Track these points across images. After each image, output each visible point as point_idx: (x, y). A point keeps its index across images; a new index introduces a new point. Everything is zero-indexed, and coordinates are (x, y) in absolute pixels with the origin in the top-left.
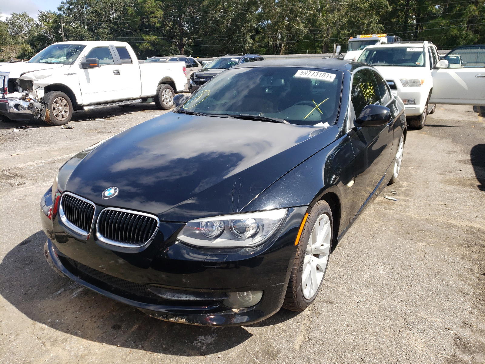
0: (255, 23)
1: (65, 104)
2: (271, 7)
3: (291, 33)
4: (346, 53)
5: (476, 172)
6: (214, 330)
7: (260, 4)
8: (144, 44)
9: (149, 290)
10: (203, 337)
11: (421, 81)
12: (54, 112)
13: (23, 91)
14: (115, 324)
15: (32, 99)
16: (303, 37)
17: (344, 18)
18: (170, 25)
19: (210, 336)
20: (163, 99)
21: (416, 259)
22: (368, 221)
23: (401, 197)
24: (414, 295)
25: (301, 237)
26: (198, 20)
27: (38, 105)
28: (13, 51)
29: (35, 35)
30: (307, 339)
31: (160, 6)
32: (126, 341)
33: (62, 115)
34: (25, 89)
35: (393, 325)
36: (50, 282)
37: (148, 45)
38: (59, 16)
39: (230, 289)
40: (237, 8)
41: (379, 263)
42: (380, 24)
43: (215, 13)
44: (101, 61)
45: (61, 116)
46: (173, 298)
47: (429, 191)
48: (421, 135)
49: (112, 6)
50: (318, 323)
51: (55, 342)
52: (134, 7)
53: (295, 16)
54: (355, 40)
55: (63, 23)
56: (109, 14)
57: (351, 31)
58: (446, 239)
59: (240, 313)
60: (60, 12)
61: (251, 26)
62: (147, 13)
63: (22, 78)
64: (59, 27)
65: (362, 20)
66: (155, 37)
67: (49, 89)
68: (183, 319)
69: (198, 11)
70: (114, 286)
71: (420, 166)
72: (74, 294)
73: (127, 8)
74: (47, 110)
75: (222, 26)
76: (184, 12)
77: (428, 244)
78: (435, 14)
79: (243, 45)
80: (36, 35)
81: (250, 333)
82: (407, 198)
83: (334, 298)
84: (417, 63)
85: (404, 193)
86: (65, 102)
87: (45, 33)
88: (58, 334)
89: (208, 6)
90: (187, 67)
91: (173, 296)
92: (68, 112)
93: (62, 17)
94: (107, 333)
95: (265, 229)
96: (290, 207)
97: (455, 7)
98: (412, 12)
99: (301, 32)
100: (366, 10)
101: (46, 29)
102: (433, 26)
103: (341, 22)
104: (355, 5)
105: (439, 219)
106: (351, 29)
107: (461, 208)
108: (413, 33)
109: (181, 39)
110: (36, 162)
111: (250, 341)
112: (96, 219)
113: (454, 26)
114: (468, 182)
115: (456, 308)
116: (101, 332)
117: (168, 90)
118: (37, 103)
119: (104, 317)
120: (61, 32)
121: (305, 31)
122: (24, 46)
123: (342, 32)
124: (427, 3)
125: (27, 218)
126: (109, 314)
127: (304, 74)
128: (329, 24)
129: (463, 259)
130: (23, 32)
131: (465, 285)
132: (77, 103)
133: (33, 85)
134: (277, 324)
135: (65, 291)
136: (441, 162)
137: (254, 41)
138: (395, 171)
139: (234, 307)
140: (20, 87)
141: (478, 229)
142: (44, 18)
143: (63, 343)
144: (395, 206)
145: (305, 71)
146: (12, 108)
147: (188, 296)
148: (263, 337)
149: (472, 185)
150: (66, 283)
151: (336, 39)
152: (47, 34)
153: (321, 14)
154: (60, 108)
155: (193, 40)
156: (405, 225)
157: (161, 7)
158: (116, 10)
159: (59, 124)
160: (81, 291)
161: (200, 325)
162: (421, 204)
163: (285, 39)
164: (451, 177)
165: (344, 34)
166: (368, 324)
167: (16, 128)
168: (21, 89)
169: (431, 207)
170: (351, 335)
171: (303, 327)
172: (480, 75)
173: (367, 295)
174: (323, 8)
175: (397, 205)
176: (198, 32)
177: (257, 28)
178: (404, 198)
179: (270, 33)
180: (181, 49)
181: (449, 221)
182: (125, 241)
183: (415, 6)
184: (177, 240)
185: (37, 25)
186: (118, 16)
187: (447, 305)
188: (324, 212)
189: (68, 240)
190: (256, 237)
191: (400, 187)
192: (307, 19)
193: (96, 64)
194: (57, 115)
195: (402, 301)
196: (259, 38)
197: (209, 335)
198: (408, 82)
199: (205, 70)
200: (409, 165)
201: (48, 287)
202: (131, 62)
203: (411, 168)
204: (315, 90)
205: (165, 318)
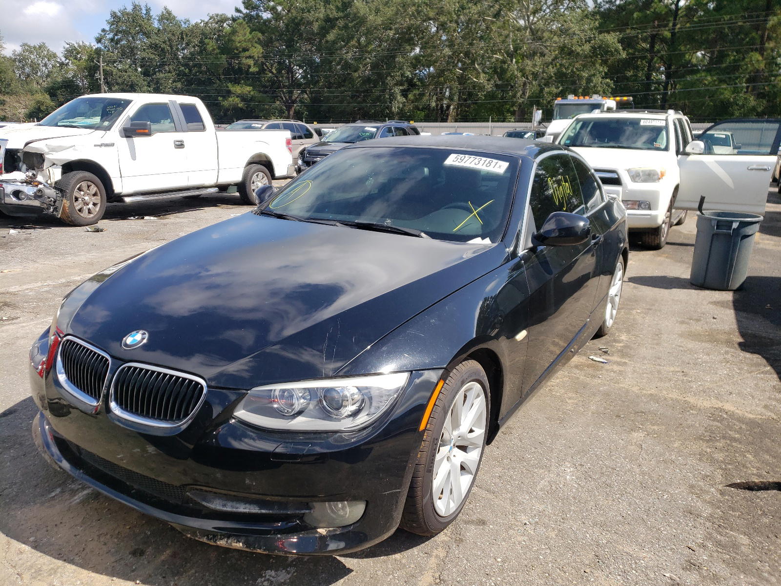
0: (410, 71)
1: (93, 192)
2: (435, 47)
3: (465, 89)
4: (551, 122)
5: (739, 321)
6: (292, 561)
7: (418, 41)
8: (230, 99)
9: (189, 494)
10: (273, 571)
11: (660, 174)
12: (75, 204)
13: (27, 170)
14: (137, 547)
15: (41, 183)
16: (485, 96)
17: (550, 67)
18: (274, 71)
19: (284, 571)
20: (253, 188)
21: (625, 458)
22: (558, 394)
23: (615, 358)
24: (616, 515)
25: (430, 417)
26: (318, 63)
27: (51, 193)
28: (21, 104)
29: (57, 79)
30: (438, 581)
31: (259, 39)
32: (150, 576)
33: (89, 210)
34: (31, 167)
35: (576, 562)
36: (40, 477)
37: (237, 100)
38: (98, 52)
39: (316, 496)
40: (380, 46)
41: (566, 463)
42: (606, 78)
43: (346, 53)
44: (154, 127)
45: (87, 211)
46: (225, 509)
47: (661, 349)
48: (659, 258)
49: (182, 38)
50: (457, 556)
51: (38, 573)
52: (217, 40)
53: (473, 63)
54: (565, 102)
55: (104, 62)
56: (178, 49)
57: (560, 89)
58: (678, 427)
59: (329, 535)
60: (99, 45)
61: (402, 75)
62: (237, 50)
63: (27, 149)
64: (97, 68)
65: (578, 71)
66: (249, 88)
67: (69, 167)
68: (239, 542)
69: (319, 50)
70: (135, 487)
71: (651, 309)
72: (76, 498)
73: (206, 41)
74: (65, 201)
75: (356, 75)
76: (296, 51)
77: (648, 435)
78: (696, 65)
79: (388, 106)
80: (59, 79)
81: (348, 568)
82: (624, 360)
83: (488, 516)
84: (656, 144)
85: (620, 351)
86: (94, 189)
87: (73, 77)
88: (45, 561)
89: (334, 42)
90: (294, 138)
91: (224, 506)
92: (99, 206)
93: (102, 53)
94: (122, 562)
95: (374, 404)
96: (415, 370)
97: (728, 55)
98: (659, 61)
99: (481, 88)
100: (586, 57)
101: (75, 71)
102: (693, 84)
103: (546, 73)
104: (568, 48)
105: (670, 396)
106: (562, 85)
107: (708, 378)
108: (660, 94)
109: (291, 93)
110: (39, 284)
111: (347, 580)
112: (110, 379)
113: (724, 86)
114: (723, 337)
115: (679, 538)
116: (113, 559)
117: (261, 174)
118: (50, 189)
119: (120, 536)
120: (100, 75)
121: (489, 87)
122: (39, 97)
123: (546, 90)
124: (683, 48)
125: (14, 374)
126: (128, 531)
127: (459, 160)
128: (527, 76)
129: (700, 460)
130: (39, 74)
131: (697, 501)
132: (113, 191)
133: (44, 161)
134: (393, 556)
135: (63, 492)
136: (686, 303)
137: (406, 99)
138: (608, 316)
139: (321, 525)
140: (24, 163)
141: (729, 413)
142: (72, 52)
143: (50, 575)
144: (604, 372)
145: (462, 155)
146: (8, 195)
147: (247, 505)
148: (368, 575)
149: (728, 343)
150: (64, 480)
151: (536, 101)
152: (77, 80)
153: (514, 60)
154: (86, 198)
155: (310, 95)
156: (616, 403)
157: (259, 42)
158: (188, 44)
159: (84, 223)
160: (88, 494)
161: (264, 553)
162: (645, 371)
163: (456, 98)
164: (697, 328)
165: (550, 93)
166: (537, 558)
167: (14, 228)
168: (24, 167)
169: (660, 376)
170: (508, 576)
171: (433, 561)
172: (754, 167)
173: (541, 513)
174: (517, 51)
175: (607, 370)
176: (318, 82)
177: (412, 79)
178: (619, 360)
179: (432, 87)
180: (289, 108)
181: (686, 399)
182: (152, 417)
183: (664, 53)
184: (234, 418)
185: (62, 64)
186: (191, 53)
187: (665, 533)
188: (472, 378)
189: (70, 413)
190: (360, 416)
191: (615, 341)
192: (491, 68)
193: (147, 131)
194: (81, 208)
195: (595, 524)
196: (415, 95)
197: (283, 569)
198: (639, 175)
199: (324, 144)
200: (633, 307)
201: (36, 486)
202: (203, 129)
203: (637, 312)
204: (484, 183)
205: (211, 539)
